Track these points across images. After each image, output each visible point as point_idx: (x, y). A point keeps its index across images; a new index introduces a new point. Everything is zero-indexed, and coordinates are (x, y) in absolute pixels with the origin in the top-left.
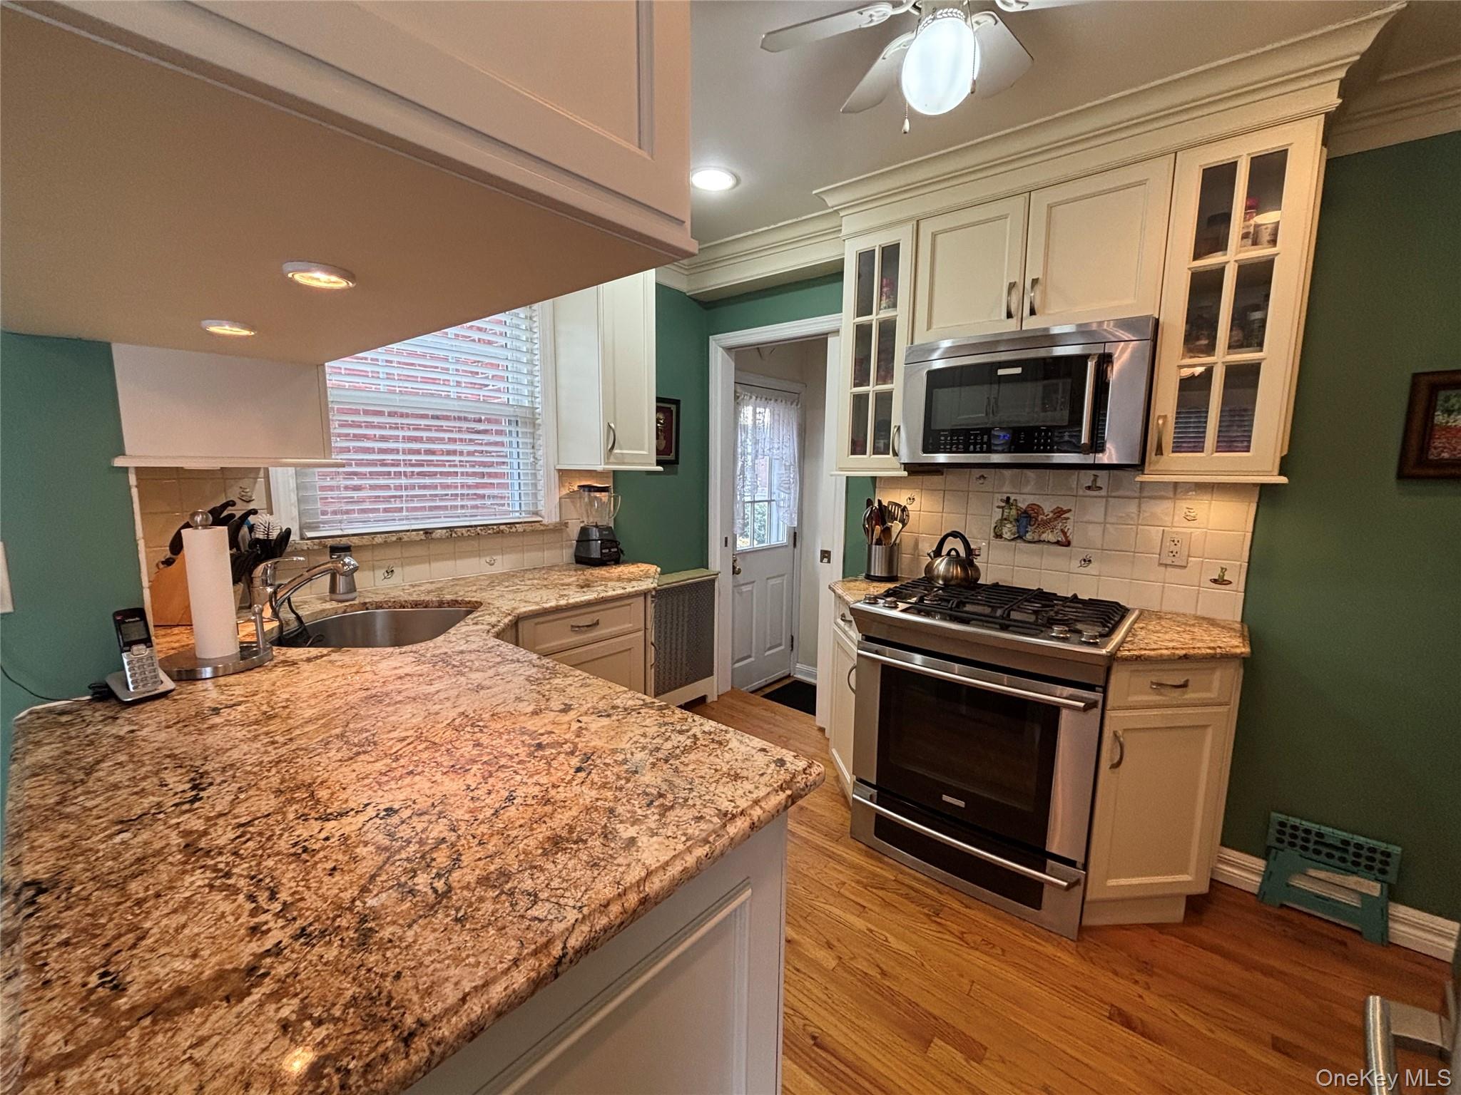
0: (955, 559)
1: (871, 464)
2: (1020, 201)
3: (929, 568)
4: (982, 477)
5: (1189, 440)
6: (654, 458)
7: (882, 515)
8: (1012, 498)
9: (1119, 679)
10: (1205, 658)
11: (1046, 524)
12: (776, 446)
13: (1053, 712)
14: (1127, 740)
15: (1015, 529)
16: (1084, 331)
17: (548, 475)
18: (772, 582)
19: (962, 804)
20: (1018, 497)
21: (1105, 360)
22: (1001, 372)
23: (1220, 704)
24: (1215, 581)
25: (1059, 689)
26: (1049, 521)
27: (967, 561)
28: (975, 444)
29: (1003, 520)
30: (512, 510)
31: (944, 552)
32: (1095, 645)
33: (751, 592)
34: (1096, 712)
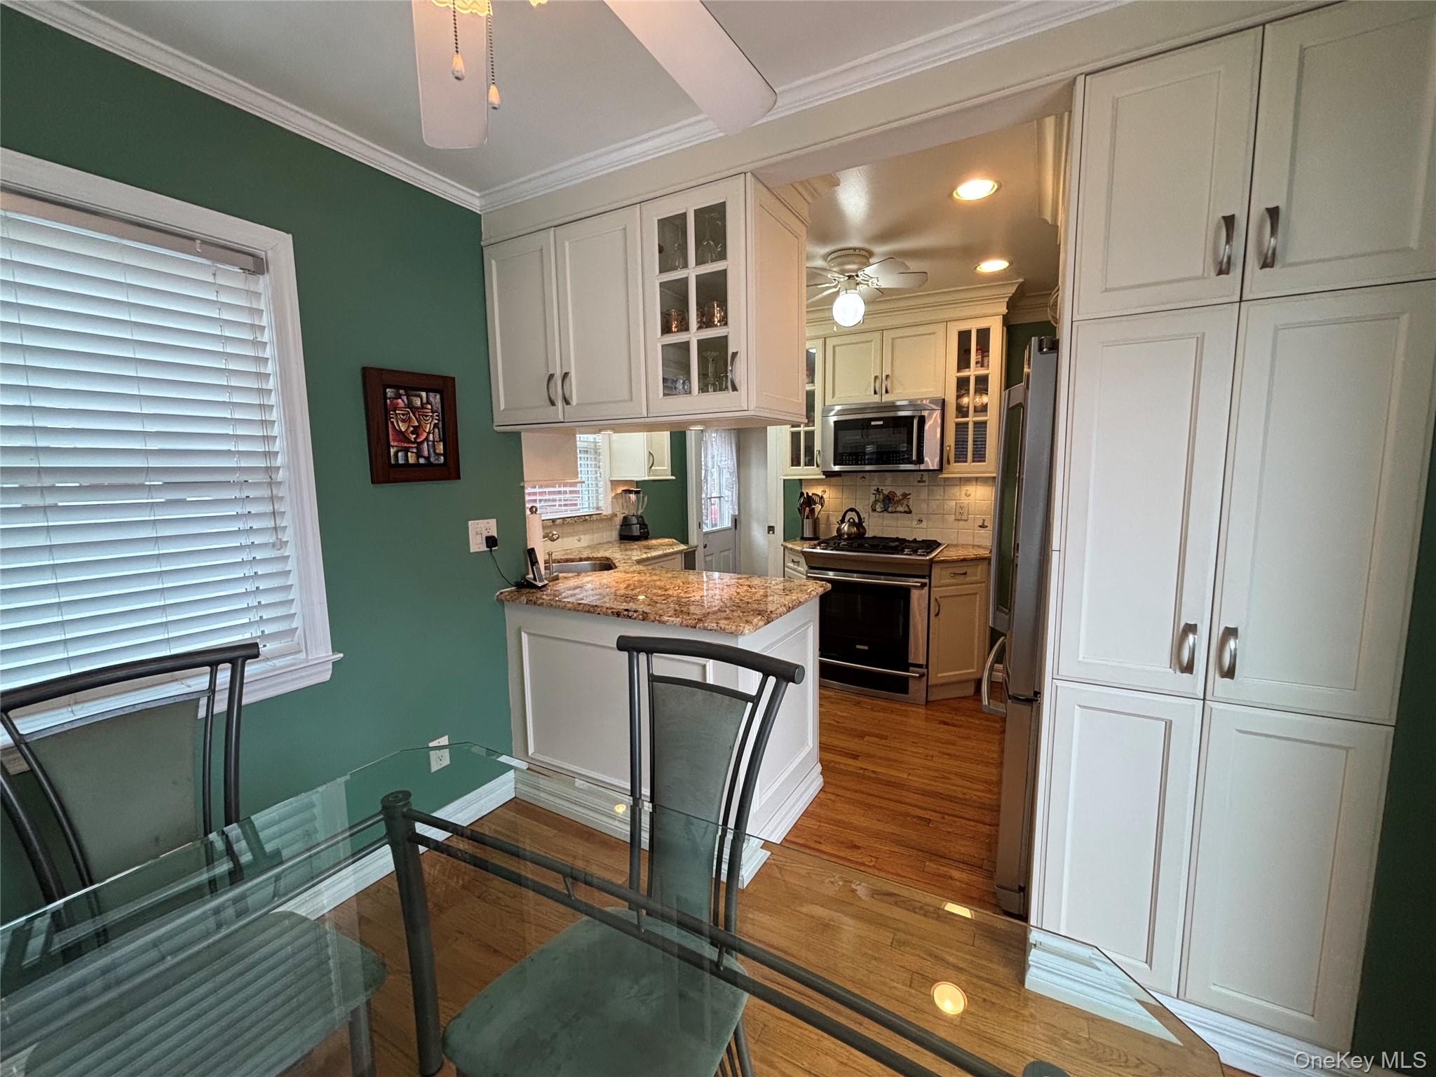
0: (852, 524)
1: (803, 472)
2: (878, 334)
3: (839, 530)
4: (863, 477)
5: (961, 456)
6: (669, 472)
7: (809, 501)
8: (880, 488)
9: (936, 571)
10: (972, 560)
11: (899, 502)
12: (724, 459)
13: (906, 591)
14: (942, 602)
15: (882, 506)
16: (913, 405)
17: (606, 484)
18: (722, 554)
19: (866, 648)
20: (883, 488)
21: (922, 420)
22: (873, 423)
23: (981, 583)
24: (980, 526)
25: (911, 579)
26: (900, 500)
27: (859, 525)
28: (861, 461)
29: (876, 501)
30: (584, 508)
31: (846, 520)
32: (924, 555)
33: (712, 561)
34: (926, 588)
